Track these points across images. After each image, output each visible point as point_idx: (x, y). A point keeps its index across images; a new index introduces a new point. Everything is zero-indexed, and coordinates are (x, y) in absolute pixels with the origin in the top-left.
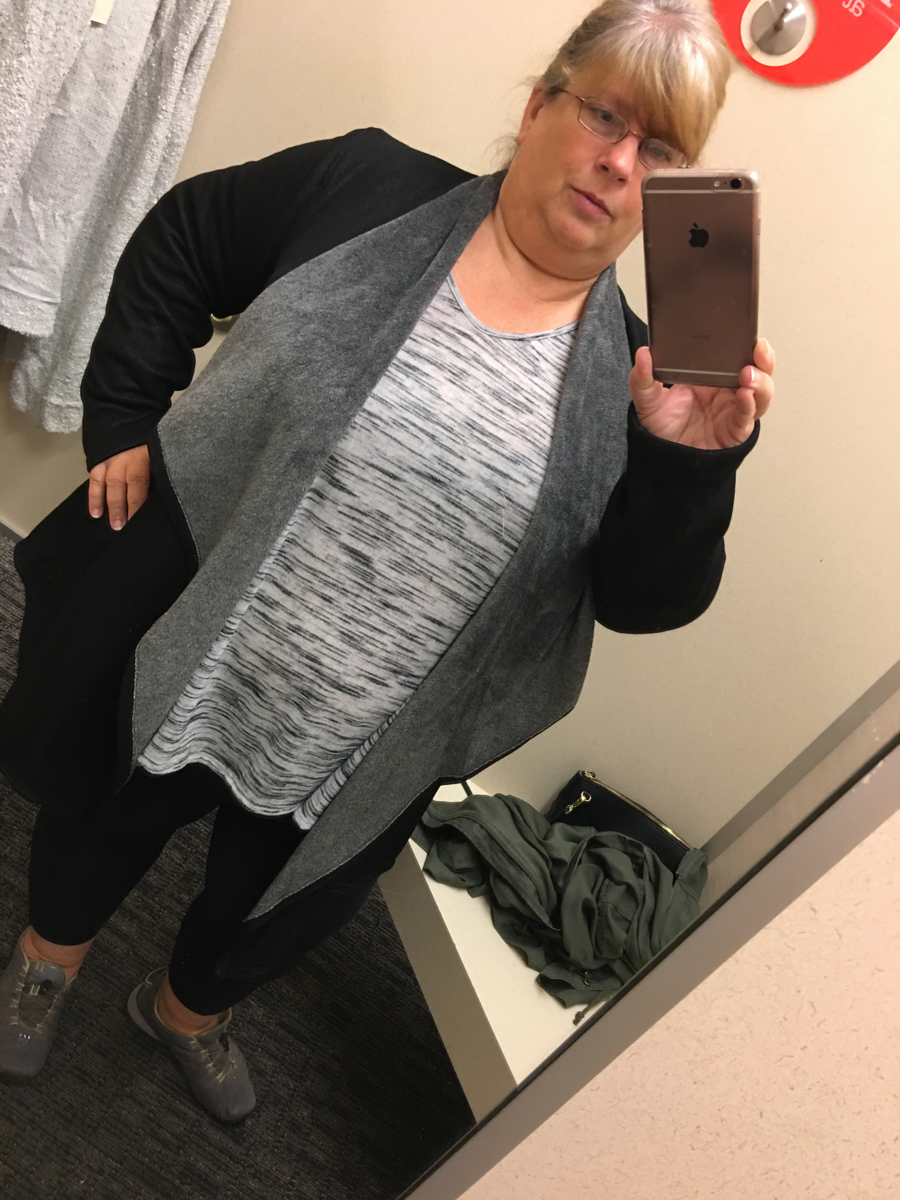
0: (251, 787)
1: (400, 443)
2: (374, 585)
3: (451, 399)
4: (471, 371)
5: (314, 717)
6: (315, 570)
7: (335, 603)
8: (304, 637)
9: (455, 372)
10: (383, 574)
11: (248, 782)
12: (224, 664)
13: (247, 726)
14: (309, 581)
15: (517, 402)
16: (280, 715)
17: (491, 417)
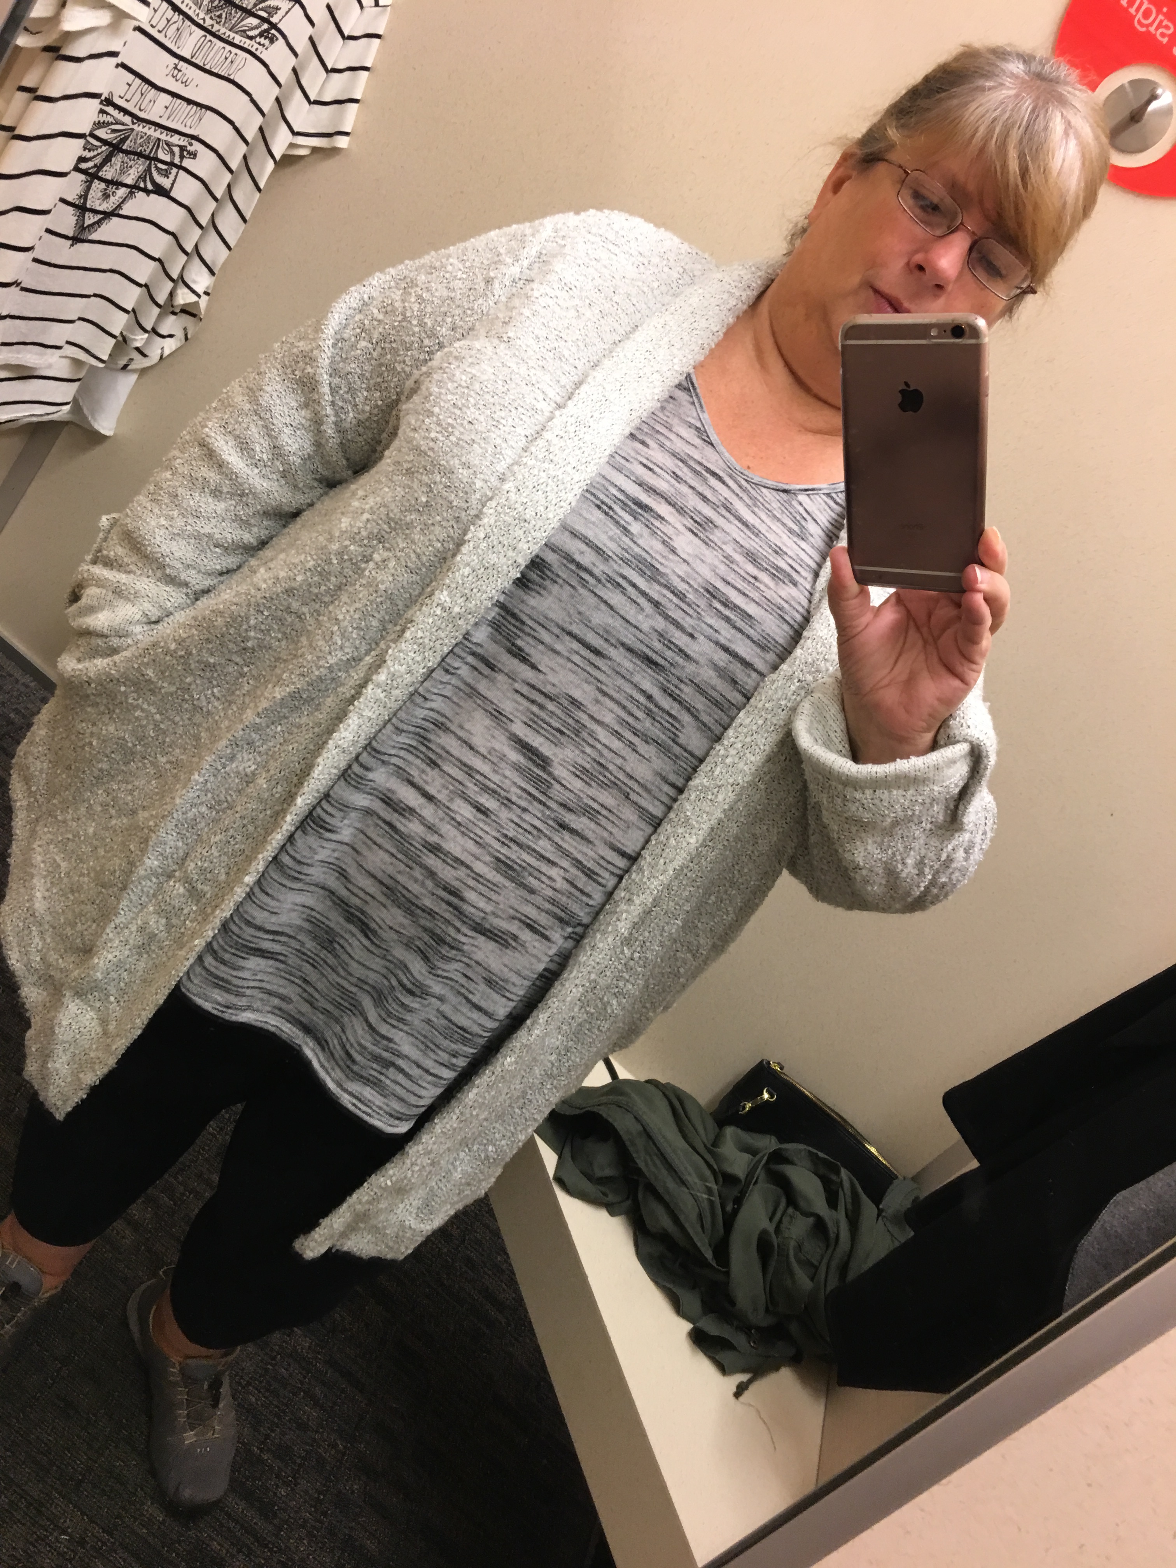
0: (341, 1063)
1: (611, 608)
2: (550, 797)
3: (689, 554)
4: (719, 521)
5: (444, 970)
6: (470, 768)
7: (493, 817)
8: (444, 861)
9: (698, 520)
10: (563, 782)
11: (337, 1056)
12: (323, 888)
13: (345, 979)
14: (460, 783)
15: (778, 569)
16: (395, 964)
17: (740, 584)
